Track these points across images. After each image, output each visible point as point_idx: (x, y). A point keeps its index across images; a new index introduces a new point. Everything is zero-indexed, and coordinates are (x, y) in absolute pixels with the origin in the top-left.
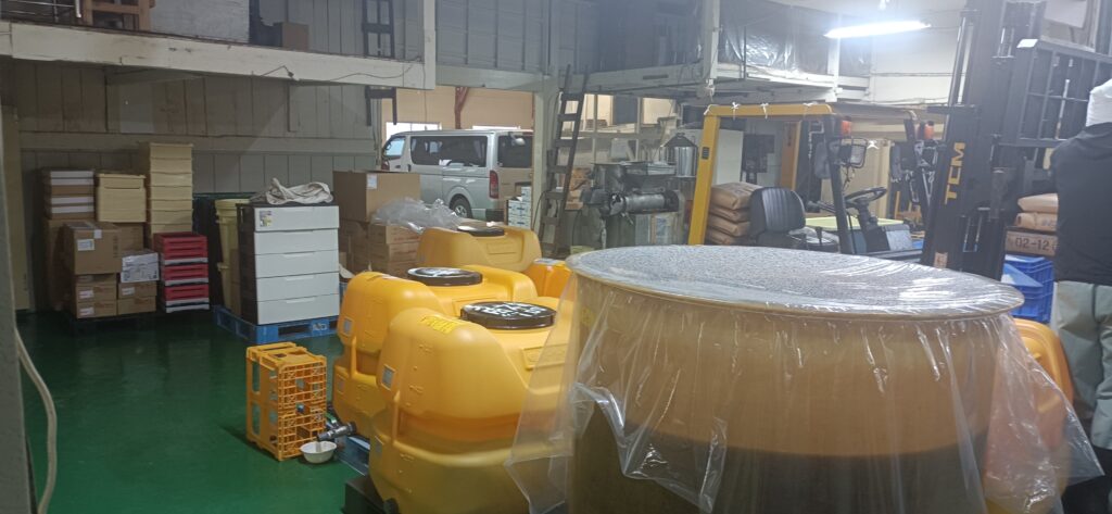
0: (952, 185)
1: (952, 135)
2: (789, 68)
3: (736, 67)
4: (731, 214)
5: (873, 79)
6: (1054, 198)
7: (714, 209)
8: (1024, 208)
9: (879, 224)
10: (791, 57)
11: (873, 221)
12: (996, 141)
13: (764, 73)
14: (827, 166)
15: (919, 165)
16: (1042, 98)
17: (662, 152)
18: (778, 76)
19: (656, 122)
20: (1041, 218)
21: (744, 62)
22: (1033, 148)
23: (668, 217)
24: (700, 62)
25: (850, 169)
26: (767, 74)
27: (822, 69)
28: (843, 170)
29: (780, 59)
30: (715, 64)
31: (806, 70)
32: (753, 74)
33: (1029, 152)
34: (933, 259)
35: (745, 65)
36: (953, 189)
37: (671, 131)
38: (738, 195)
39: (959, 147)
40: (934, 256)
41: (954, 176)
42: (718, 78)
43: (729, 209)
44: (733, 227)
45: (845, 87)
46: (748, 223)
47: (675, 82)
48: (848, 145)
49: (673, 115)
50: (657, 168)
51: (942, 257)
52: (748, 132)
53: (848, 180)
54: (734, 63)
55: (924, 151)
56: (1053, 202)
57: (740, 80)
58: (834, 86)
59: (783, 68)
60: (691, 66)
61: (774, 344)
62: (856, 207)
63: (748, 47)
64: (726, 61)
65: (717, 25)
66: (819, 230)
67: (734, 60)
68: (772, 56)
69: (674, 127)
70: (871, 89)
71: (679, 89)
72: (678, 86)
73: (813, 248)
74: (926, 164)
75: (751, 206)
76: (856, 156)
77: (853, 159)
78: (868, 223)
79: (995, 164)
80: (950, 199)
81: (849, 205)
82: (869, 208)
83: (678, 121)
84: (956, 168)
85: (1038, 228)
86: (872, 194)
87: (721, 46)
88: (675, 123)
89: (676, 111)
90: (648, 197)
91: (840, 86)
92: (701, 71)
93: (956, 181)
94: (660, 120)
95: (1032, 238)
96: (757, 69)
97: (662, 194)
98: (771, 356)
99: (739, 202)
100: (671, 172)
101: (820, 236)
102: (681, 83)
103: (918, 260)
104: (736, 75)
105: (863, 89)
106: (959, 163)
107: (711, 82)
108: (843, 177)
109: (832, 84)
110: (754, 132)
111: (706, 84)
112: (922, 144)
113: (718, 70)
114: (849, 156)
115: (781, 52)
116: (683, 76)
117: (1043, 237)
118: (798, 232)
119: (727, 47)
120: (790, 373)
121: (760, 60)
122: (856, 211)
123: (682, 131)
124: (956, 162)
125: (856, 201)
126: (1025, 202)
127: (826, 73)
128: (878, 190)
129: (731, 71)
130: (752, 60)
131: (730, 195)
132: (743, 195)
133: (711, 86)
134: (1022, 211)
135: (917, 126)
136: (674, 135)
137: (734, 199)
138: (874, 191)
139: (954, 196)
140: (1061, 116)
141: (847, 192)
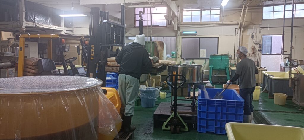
0: (92, 56)
1: (91, 43)
2: (49, 24)
3: (32, 23)
4: (32, 67)
5: (74, 28)
6: (114, 58)
7: (26, 66)
8: (108, 61)
9: (76, 67)
10: (50, 21)
11: (74, 66)
12: (101, 45)
13: (42, 25)
14: (59, 52)
15: (85, 51)
16: (110, 34)
17: (10, 49)
18: (46, 26)
19: (7, 39)
20: (112, 63)
21: (35, 22)
22: (110, 47)
23: (13, 69)
24: (20, 21)
25: (66, 52)
26: (43, 26)
27: (59, 25)
28: (64, 53)
29: (46, 22)
30: (25, 22)
31: (55, 25)
32: (38, 26)
33: (109, 47)
34: (89, 75)
35: (35, 23)
36: (92, 57)
37: (13, 42)
38: (33, 61)
39: (93, 46)
40: (90, 74)
41: (92, 54)
42: (26, 26)
43: (31, 65)
44: (33, 71)
45: (67, 30)
46: (38, 69)
47: (11, 27)
48: (64, 46)
49: (13, 37)
50: (8, 54)
51: (91, 74)
52: (39, 43)
53: (65, 55)
54: (32, 22)
55: (86, 47)
56: (114, 59)
57: (34, 27)
58: (64, 30)
59: (48, 24)
60: (16, 22)
61: (33, 104)
62: (69, 63)
63: (35, 17)
64: (29, 21)
65: (24, 10)
66: (59, 70)
67: (31, 21)
68: (44, 21)
69: (14, 41)
70: (74, 31)
71: (13, 29)
72: (12, 28)
73: (58, 75)
74: (86, 51)
75: (38, 64)
76: (67, 49)
77: (66, 50)
78: (73, 67)
79: (101, 50)
80: (92, 59)
81: (67, 62)
82: (73, 63)
83: (15, 39)
84: (92, 52)
85: (112, 65)
86: (73, 59)
87: (26, 16)
88: (14, 40)
89: (14, 36)
90: (5, 63)
91: (65, 30)
92: (20, 24)
93: (92, 55)
94: (8, 39)
95: (111, 68)
96: (39, 24)
97: (10, 62)
98: (33, 108)
99: (34, 63)
100: (13, 55)
101: (59, 72)
102: (13, 27)
103: (86, 76)
104: (32, 26)
105: (72, 31)
106: (93, 50)
107: (24, 27)
108: (64, 55)
109: (63, 30)
110: (41, 43)
111: (22, 28)
112: (85, 46)
113: (25, 24)
114: (65, 49)
115: (46, 19)
116: (14, 25)
117: (113, 67)
118: (54, 71)
119: (28, 17)
120: (39, 112)
121: (40, 22)
122: (69, 64)
123: (16, 42)
124: (92, 50)
125: (69, 61)
126: (109, 59)
127: (61, 26)
128: (75, 58)
129: (31, 24)
130: (37, 21)
131: (31, 61)
132: (35, 61)
133: (24, 29)
134: (108, 62)
135: (83, 41)
136: (13, 44)
137: (32, 62)
138: (74, 58)
139: (93, 58)
140: (114, 39)
141: (66, 59)
